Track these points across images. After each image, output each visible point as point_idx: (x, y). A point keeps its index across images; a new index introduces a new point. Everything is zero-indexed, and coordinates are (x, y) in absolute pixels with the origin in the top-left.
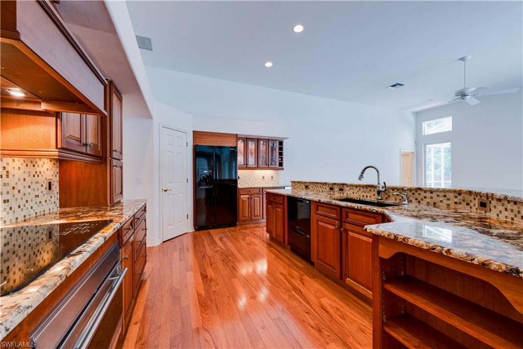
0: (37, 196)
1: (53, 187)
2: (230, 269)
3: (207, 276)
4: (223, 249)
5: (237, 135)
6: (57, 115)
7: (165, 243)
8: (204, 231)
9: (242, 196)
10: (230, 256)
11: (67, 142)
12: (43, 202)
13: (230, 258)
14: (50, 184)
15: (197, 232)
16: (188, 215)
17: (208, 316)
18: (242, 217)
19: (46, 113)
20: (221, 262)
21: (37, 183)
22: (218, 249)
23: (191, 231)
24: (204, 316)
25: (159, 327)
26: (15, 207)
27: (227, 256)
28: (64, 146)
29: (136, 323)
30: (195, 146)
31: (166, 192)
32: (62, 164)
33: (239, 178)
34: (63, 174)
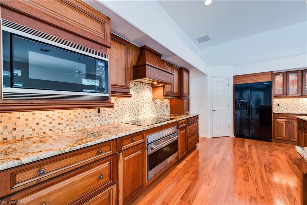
0: (164, 109)
1: (168, 107)
2: (242, 163)
3: (225, 159)
4: (246, 151)
5: (272, 72)
6: (164, 86)
7: (214, 138)
8: (240, 138)
9: (277, 120)
10: (248, 156)
11: (166, 94)
12: (165, 111)
13: (247, 157)
14: (167, 106)
15: (236, 138)
16: (229, 126)
17: (213, 173)
18: (278, 136)
19: (161, 86)
20: (239, 157)
21: (164, 105)
22: (243, 150)
23: (232, 136)
24: (211, 172)
25: (192, 166)
26: (158, 112)
27: (246, 156)
28: (166, 95)
29: (186, 160)
30: (235, 85)
31: (214, 112)
32: (170, 100)
33: (278, 105)
34: (171, 103)
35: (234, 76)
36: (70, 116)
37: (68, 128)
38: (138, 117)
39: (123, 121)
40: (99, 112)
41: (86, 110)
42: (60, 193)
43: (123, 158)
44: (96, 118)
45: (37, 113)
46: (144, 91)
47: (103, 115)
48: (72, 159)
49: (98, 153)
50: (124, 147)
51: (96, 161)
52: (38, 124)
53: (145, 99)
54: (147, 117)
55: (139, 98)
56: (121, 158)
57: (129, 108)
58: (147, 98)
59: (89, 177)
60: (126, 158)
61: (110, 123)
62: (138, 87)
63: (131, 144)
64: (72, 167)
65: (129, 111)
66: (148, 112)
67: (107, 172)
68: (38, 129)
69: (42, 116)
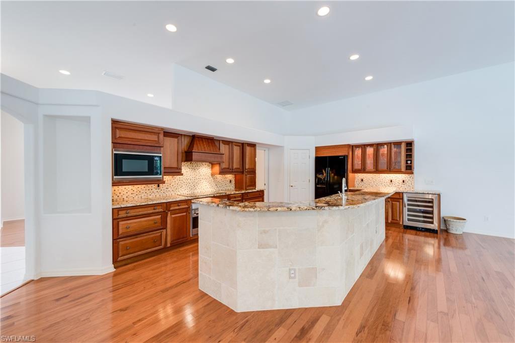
0: (226, 184)
1: (232, 182)
12: (228, 186)
14: (231, 180)
21: (226, 180)
26: (219, 187)
28: (221, 171)
30: (317, 157)
31: (292, 187)
32: (235, 175)
33: (362, 180)
34: (235, 177)
35: (316, 147)
36: (138, 189)
37: (137, 196)
38: (195, 191)
39: (179, 194)
40: (158, 186)
41: (149, 185)
42: (135, 224)
43: (171, 215)
44: (156, 191)
45: (120, 187)
46: (201, 168)
47: (161, 188)
48: (140, 210)
49: (154, 209)
50: (172, 209)
51: (153, 213)
52: (120, 193)
53: (202, 175)
54: (204, 191)
55: (196, 174)
56: (169, 214)
57: (185, 184)
58: (204, 174)
59: (149, 220)
60: (173, 216)
61: (168, 195)
62: (194, 165)
63: (177, 208)
64: (140, 213)
65: (185, 186)
66: (206, 187)
67: (160, 221)
68: (120, 196)
69: (122, 188)
